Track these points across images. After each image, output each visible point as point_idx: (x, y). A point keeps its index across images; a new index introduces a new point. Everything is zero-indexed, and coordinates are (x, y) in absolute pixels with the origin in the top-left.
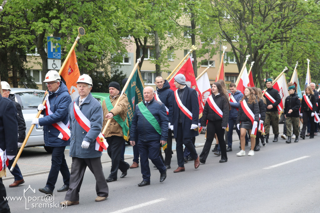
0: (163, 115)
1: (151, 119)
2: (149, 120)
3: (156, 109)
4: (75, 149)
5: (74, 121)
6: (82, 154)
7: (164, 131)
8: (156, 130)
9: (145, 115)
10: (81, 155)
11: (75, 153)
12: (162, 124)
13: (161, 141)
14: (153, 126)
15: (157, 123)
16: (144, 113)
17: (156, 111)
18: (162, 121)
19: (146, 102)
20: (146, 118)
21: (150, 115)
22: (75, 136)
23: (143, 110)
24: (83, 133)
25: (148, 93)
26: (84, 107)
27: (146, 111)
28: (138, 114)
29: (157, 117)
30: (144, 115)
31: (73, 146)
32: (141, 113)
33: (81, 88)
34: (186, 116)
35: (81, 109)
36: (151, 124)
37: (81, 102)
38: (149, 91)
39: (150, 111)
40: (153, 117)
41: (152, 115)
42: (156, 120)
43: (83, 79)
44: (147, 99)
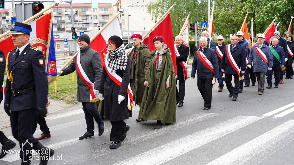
0: (282, 53)
1: (276, 55)
3: (279, 50)
11: (258, 70)
15: (279, 57)
22: (258, 62)
26: (263, 49)
29: (279, 54)
31: (257, 67)
33: (260, 40)
35: (261, 50)
36: (277, 58)
39: (276, 51)
43: (261, 36)
44: (274, 45)
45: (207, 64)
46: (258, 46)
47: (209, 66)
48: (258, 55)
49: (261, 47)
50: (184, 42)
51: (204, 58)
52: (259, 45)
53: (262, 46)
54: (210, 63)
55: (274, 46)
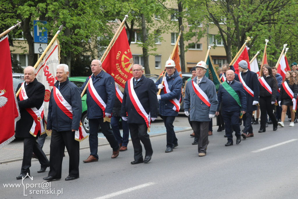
0: (242, 91)
1: (234, 95)
2: (232, 96)
3: (238, 87)
9: (229, 92)
11: (195, 118)
12: (242, 98)
13: (241, 112)
14: (236, 100)
15: (238, 98)
17: (238, 89)
20: (230, 94)
21: (233, 92)
22: (195, 106)
23: (227, 88)
24: (202, 103)
26: (202, 85)
27: (230, 89)
31: (194, 113)
33: (199, 71)
34: (248, 94)
36: (235, 99)
39: (233, 89)
40: (236, 93)
41: (234, 91)
42: (237, 96)
43: (201, 64)
45: (64, 107)
46: (196, 81)
47: (68, 110)
48: (195, 95)
49: (199, 82)
50: (51, 74)
51: (60, 98)
52: (197, 78)
53: (201, 79)
54: (69, 105)
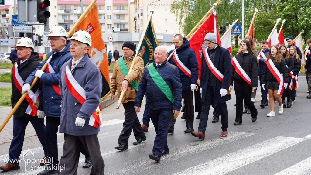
4: (65, 124)
5: (65, 89)
6: (73, 130)
7: (178, 99)
8: (168, 97)
10: (72, 132)
16: (154, 78)
18: (175, 88)
19: (157, 64)
25: (159, 54)
28: (147, 78)
29: (169, 83)
30: (154, 79)
32: (151, 78)
37: (74, 65)
38: (161, 52)
44: (158, 61)
55: (158, 63)
